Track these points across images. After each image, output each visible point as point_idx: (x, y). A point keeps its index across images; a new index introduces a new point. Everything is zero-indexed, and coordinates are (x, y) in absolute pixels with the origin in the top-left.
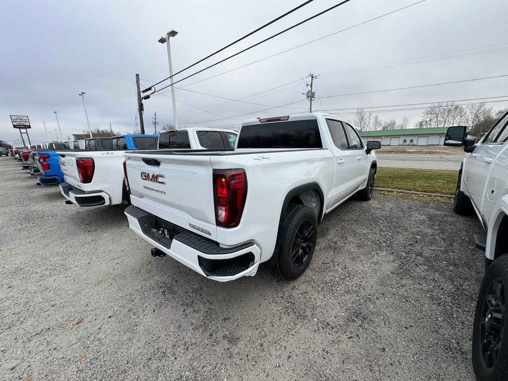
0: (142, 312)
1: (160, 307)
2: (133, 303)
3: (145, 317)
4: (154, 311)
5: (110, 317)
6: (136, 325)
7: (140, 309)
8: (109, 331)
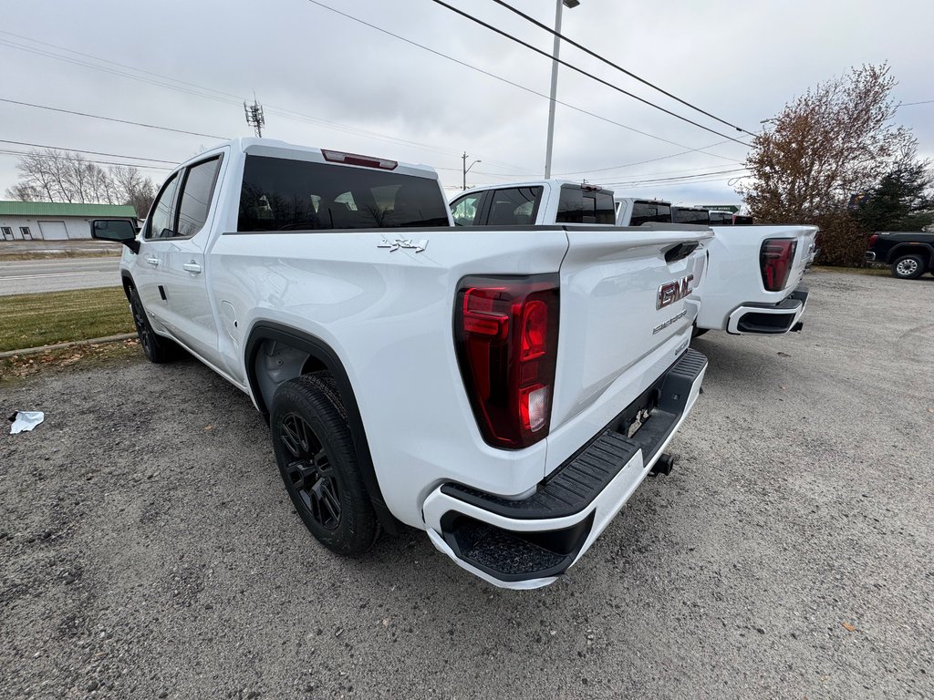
0: (705, 570)
1: (677, 544)
2: (699, 602)
3: (712, 560)
4: (691, 550)
5: (760, 631)
6: (735, 566)
7: (703, 577)
8: (781, 611)
